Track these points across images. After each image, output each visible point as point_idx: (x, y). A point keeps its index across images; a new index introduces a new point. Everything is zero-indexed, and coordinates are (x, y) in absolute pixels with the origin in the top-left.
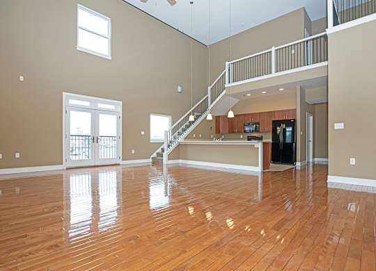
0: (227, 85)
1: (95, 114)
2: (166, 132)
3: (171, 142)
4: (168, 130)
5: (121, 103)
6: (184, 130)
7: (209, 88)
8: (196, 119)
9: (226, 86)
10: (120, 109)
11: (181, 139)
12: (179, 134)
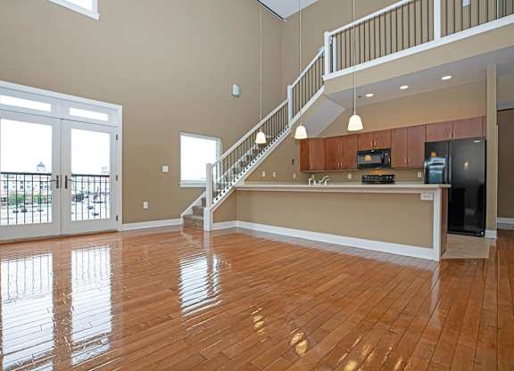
0: (327, 76)
2: (209, 167)
3: (220, 186)
4: (213, 162)
5: (121, 107)
6: (244, 165)
7: (290, 88)
8: (269, 141)
9: (325, 78)
10: (118, 121)
11: (239, 181)
12: (235, 172)
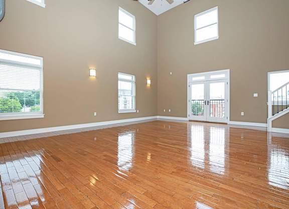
1: (207, 84)
5: (229, 70)
